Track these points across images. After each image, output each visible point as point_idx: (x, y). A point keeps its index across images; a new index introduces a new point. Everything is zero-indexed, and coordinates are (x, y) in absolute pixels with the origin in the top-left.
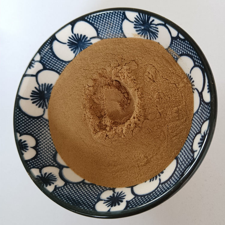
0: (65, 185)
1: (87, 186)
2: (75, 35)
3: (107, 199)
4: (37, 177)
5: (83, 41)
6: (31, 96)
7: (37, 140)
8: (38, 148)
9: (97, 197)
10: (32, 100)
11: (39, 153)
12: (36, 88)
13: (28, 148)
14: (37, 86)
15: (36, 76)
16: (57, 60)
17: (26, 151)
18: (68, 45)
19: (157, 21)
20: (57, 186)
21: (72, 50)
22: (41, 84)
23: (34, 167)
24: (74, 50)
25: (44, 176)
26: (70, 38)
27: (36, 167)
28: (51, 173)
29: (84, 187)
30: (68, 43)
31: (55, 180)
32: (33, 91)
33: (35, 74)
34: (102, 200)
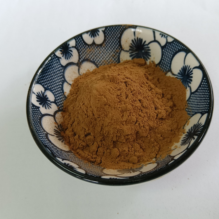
0: (62, 66)
1: (61, 83)
2: (192, 71)
3: (45, 94)
4: (68, 44)
5: (188, 80)
6: (137, 38)
7: (101, 45)
8: (94, 46)
9: (49, 88)
10: (135, 39)
11: (90, 47)
12: (145, 42)
13: (93, 37)
14: (147, 43)
15: (155, 41)
16: (171, 58)
17: (90, 35)
18: (183, 66)
20: (60, 59)
21: (180, 71)
22: (149, 46)
23: (76, 42)
24: (180, 73)
25: (70, 49)
26: (189, 66)
27: (77, 44)
28: (72, 55)
29: (59, 80)
30: (185, 66)
31: (67, 58)
32: (142, 39)
33: (157, 39)
34: (45, 91)
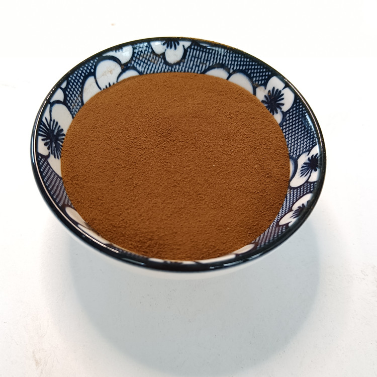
19: (47, 114)
